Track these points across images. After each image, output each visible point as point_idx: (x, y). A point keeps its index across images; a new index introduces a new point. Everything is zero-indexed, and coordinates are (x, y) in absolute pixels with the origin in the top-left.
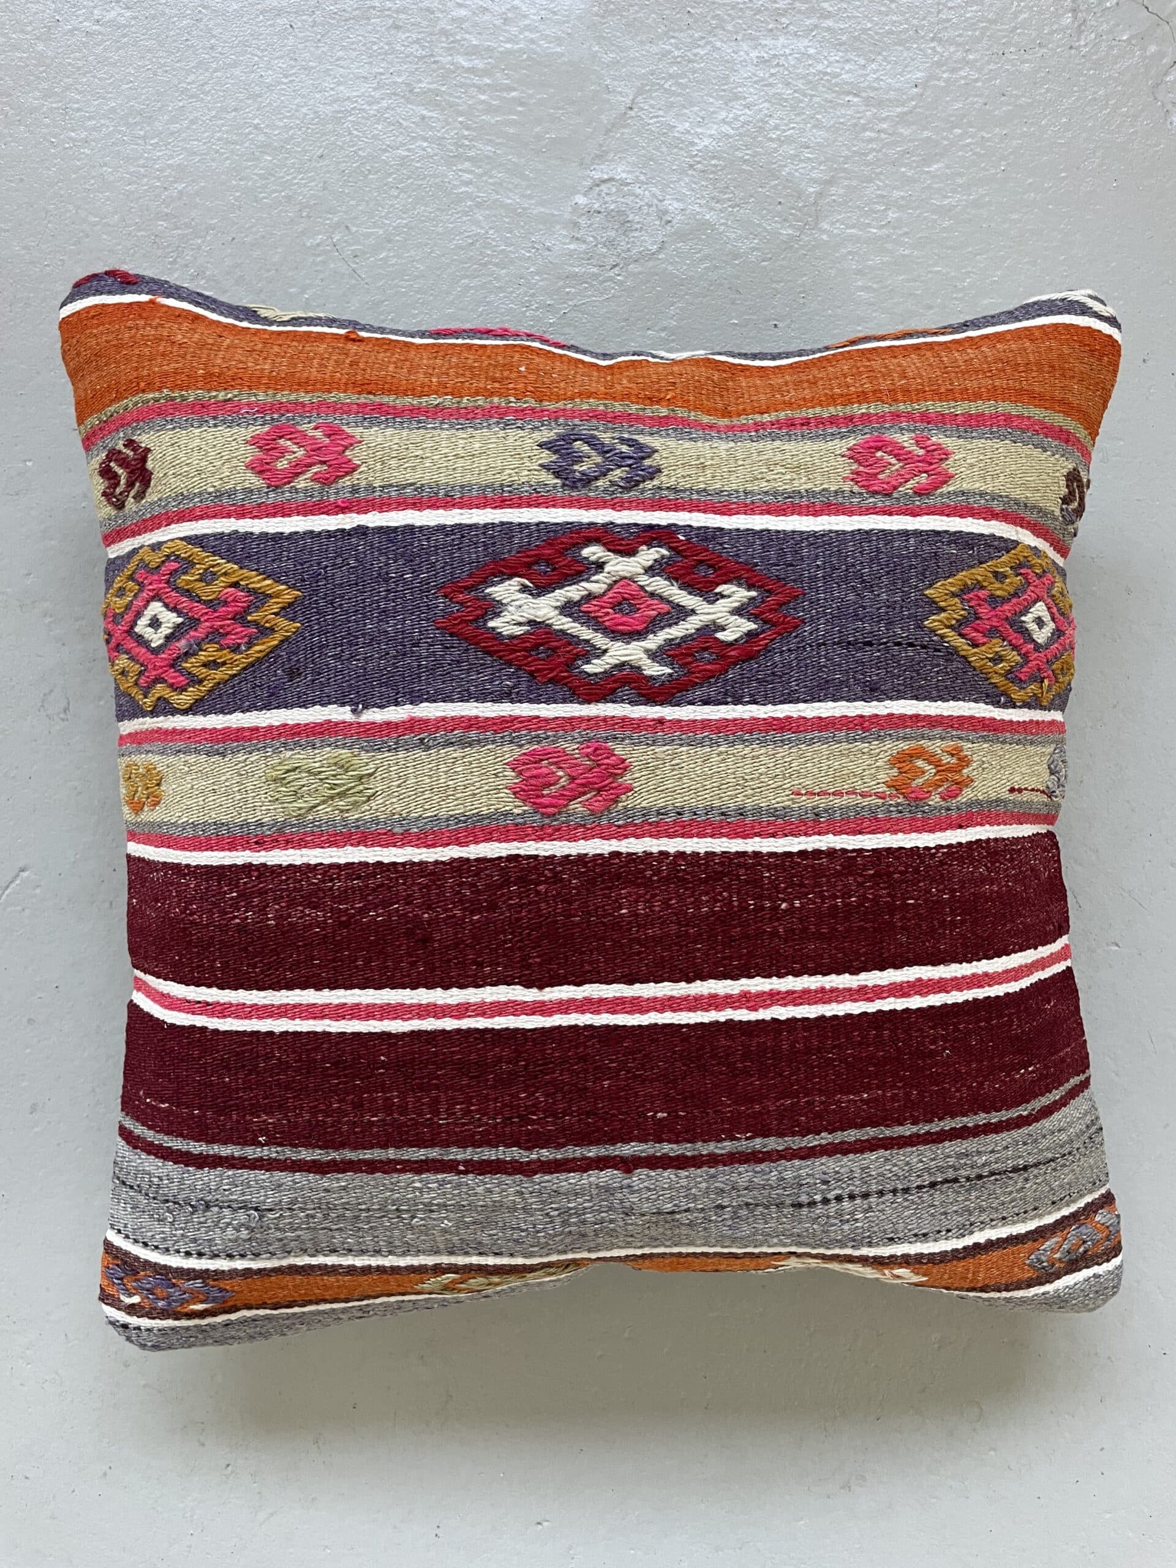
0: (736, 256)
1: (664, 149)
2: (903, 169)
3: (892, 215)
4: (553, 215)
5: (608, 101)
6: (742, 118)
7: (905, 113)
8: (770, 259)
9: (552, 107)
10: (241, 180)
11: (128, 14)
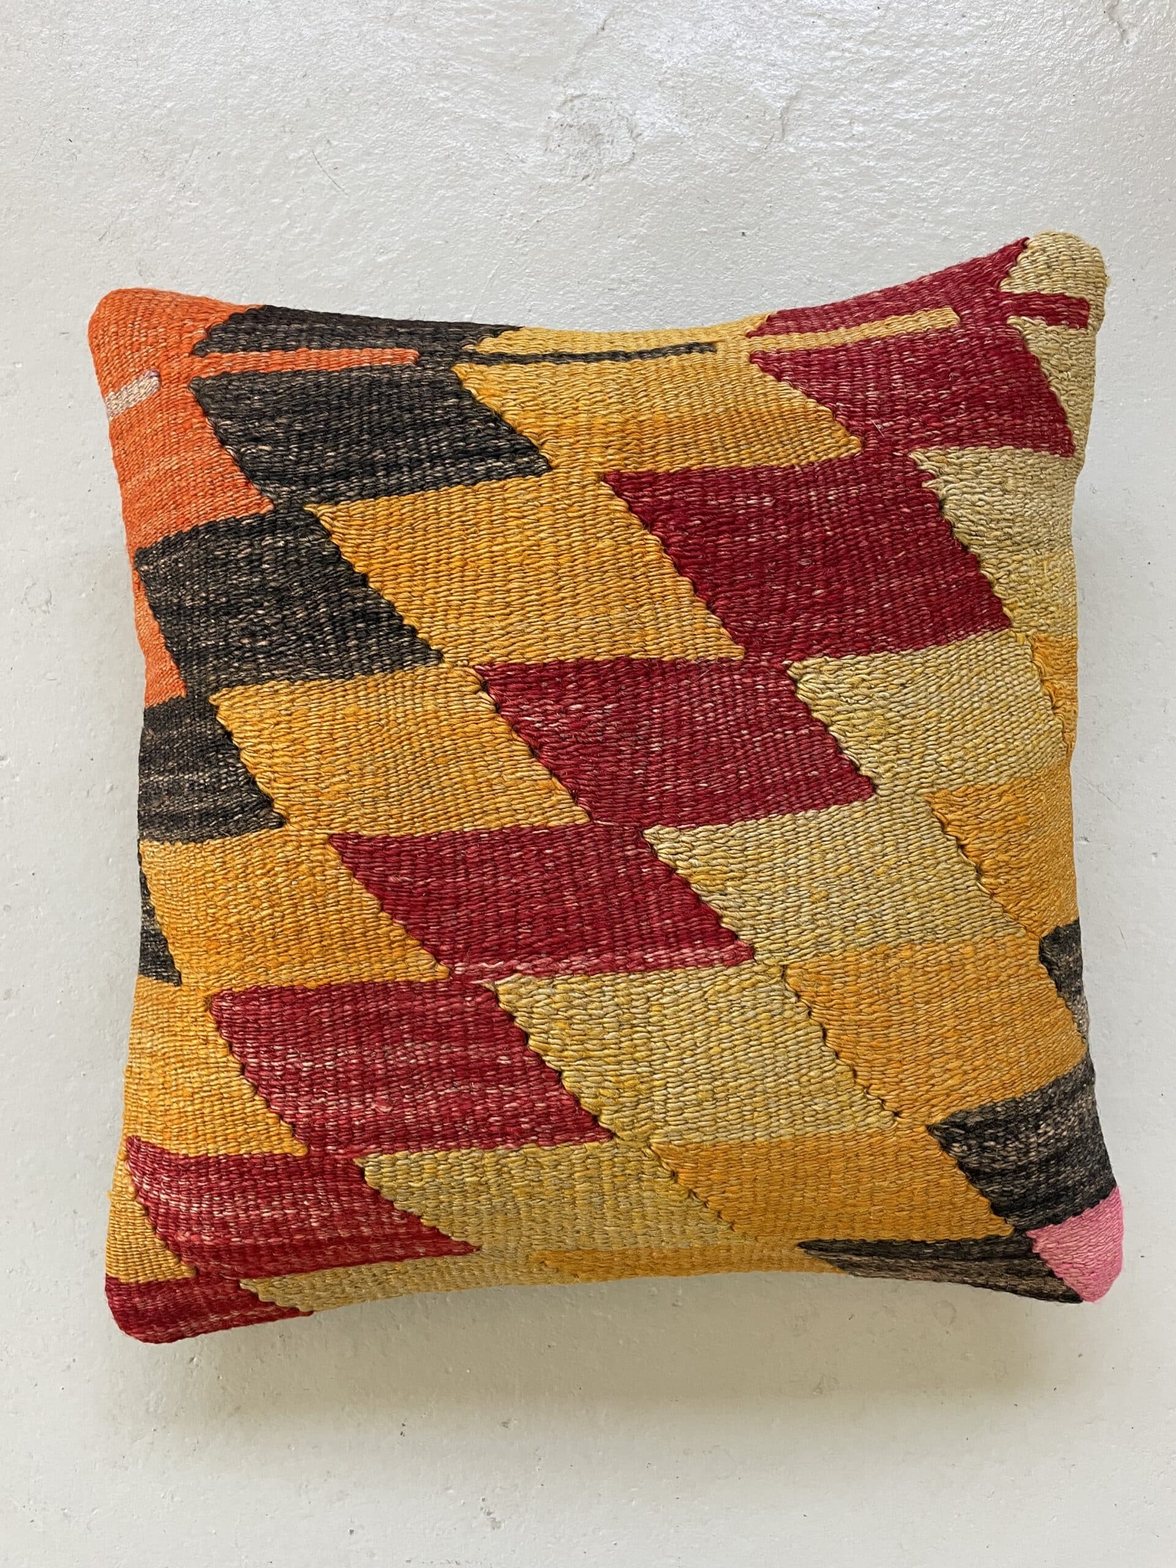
0: (706, 168)
1: (635, 68)
2: (866, 86)
3: (858, 128)
4: (527, 129)
5: (580, 22)
6: (709, 38)
7: (870, 33)
8: (738, 170)
9: (526, 28)
10: (228, 98)
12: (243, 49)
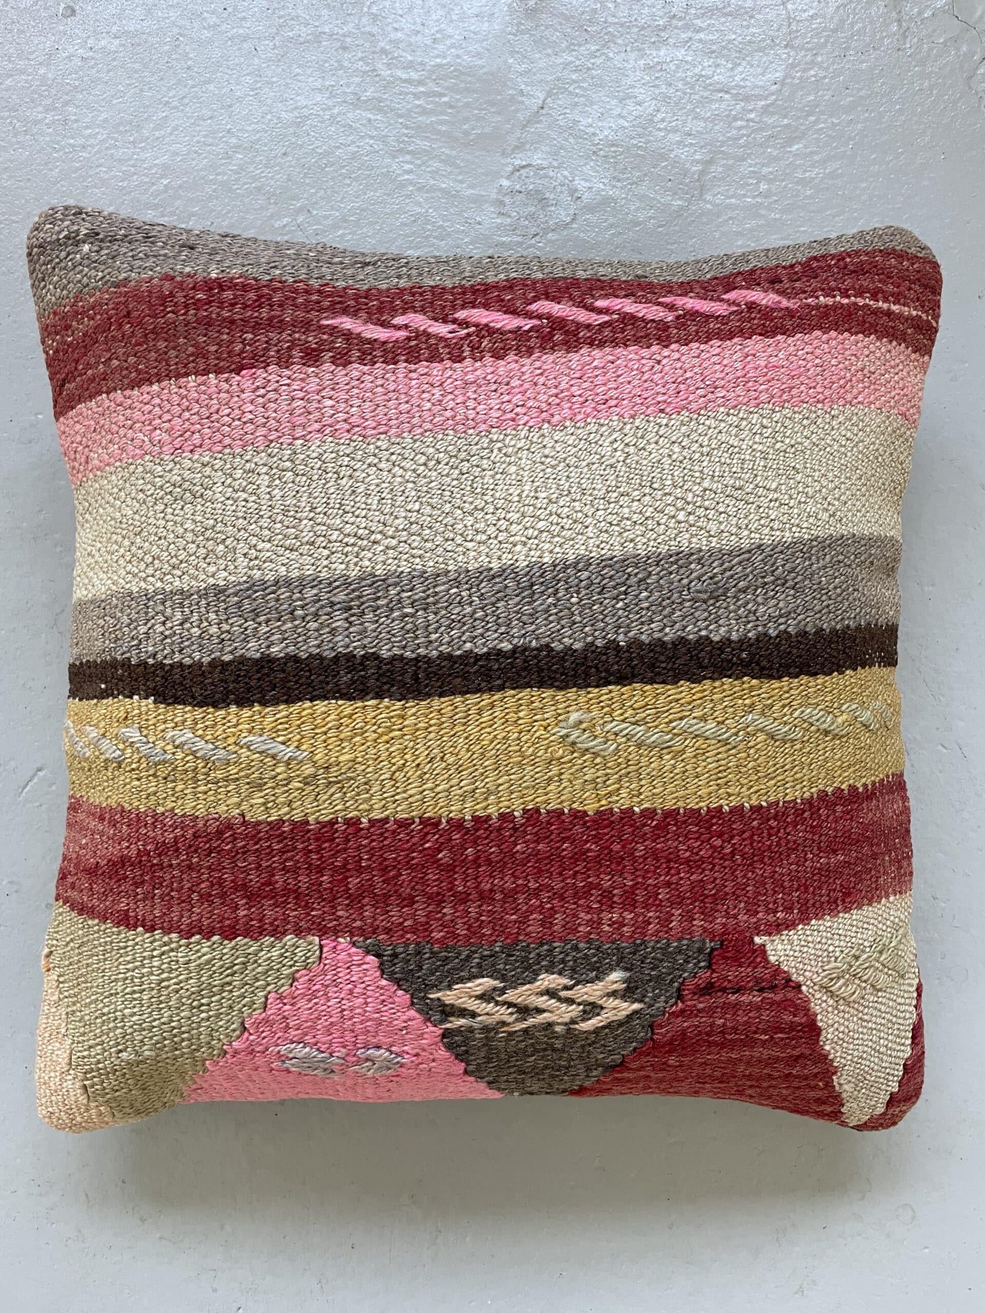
1: (571, 140)
2: (769, 150)
3: (763, 187)
4: (482, 195)
5: (523, 102)
6: (634, 113)
7: (768, 106)
8: (664, 226)
9: (476, 109)
10: (217, 175)
11: (117, 42)
12: (229, 131)
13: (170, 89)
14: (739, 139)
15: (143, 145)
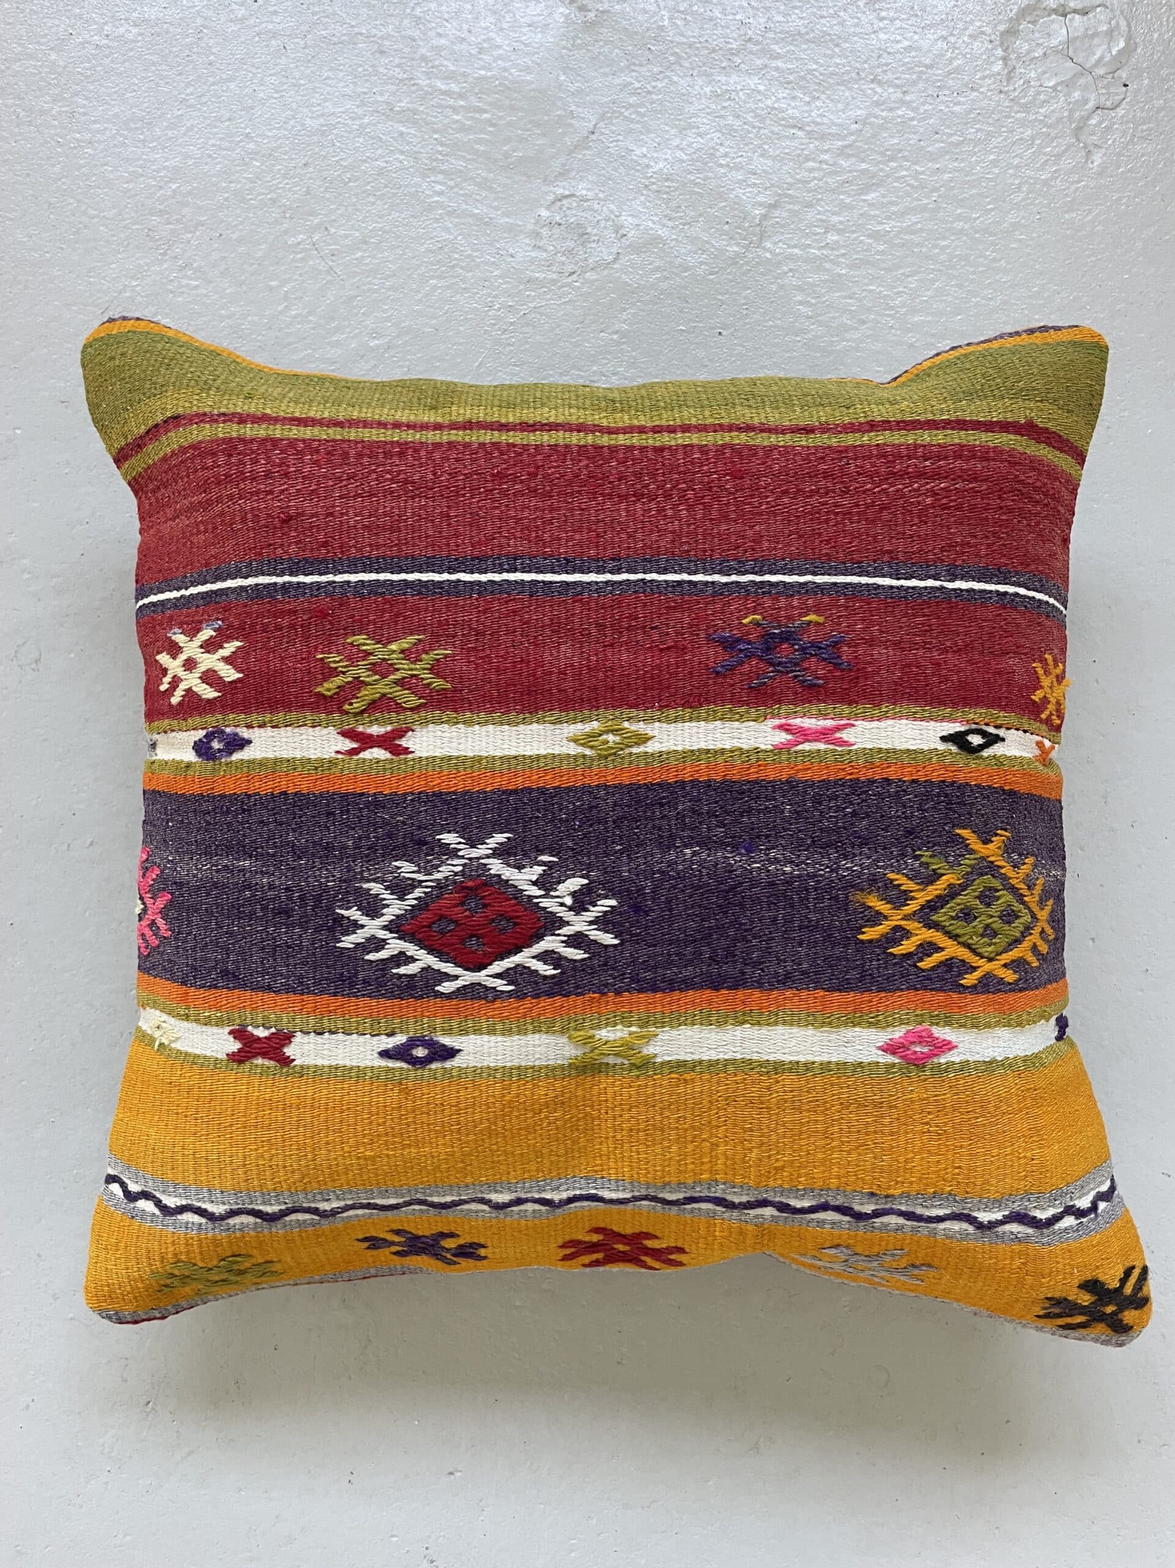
0: (686, 269)
1: (622, 170)
2: (842, 197)
3: (832, 237)
4: (517, 225)
5: (571, 125)
6: (694, 145)
7: (846, 147)
8: (716, 273)
9: (520, 128)
10: (231, 182)
11: (135, 31)
12: (247, 135)
13: (188, 85)
14: (809, 182)
15: (155, 144)
